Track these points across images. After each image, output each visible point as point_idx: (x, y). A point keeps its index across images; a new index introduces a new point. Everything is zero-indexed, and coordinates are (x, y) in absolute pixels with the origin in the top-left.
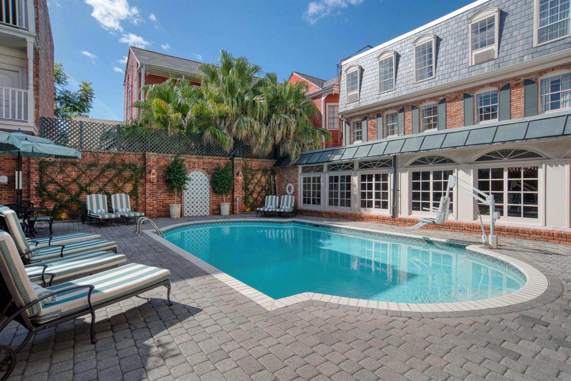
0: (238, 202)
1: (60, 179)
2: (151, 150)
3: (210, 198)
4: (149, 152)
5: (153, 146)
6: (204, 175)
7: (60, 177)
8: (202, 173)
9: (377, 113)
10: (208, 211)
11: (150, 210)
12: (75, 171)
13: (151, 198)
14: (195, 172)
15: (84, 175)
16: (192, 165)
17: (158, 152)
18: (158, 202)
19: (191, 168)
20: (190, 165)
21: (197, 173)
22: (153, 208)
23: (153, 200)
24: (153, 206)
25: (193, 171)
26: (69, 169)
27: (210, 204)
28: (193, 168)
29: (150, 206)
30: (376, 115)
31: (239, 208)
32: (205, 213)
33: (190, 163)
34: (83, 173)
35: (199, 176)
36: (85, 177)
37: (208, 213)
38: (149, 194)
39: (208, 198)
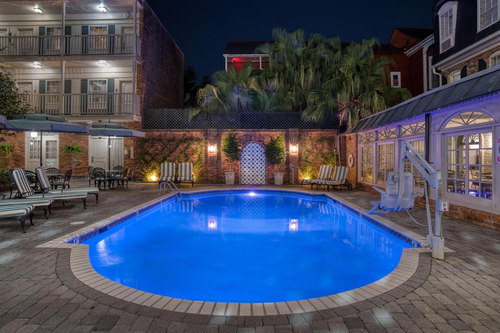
0: (293, 173)
1: (152, 152)
2: (215, 126)
3: (265, 168)
4: (210, 128)
5: (216, 123)
6: (260, 147)
7: (152, 150)
8: (257, 145)
9: (479, 58)
10: (263, 180)
11: (211, 177)
12: (160, 146)
13: (212, 167)
14: (252, 144)
15: (166, 149)
16: (248, 138)
17: (218, 128)
18: (218, 170)
19: (248, 141)
20: (247, 138)
21: (253, 145)
22: (213, 175)
23: (213, 168)
24: (214, 173)
25: (249, 143)
26: (157, 144)
27: (266, 174)
28: (250, 140)
29: (211, 173)
30: (478, 61)
31: (294, 179)
32: (261, 182)
33: (247, 136)
34: (166, 147)
35: (255, 147)
36: (166, 150)
37: (263, 182)
38: (210, 164)
39: (263, 168)
